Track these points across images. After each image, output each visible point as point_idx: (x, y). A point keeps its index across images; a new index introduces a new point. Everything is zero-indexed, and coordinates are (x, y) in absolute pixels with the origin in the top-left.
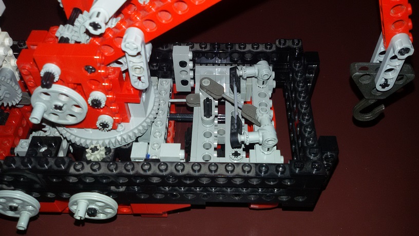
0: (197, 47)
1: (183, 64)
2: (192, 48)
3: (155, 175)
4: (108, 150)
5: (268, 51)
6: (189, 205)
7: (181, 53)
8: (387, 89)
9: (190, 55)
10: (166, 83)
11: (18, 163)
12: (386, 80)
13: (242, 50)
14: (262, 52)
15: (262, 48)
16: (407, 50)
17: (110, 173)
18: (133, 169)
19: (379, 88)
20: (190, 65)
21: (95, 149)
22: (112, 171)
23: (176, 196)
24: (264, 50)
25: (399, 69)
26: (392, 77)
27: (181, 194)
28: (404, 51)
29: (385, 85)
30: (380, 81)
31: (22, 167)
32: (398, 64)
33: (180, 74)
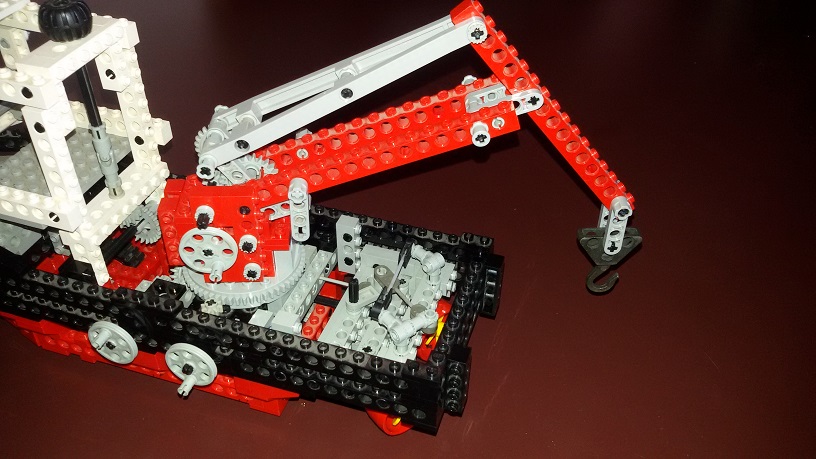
0: (370, 222)
1: (347, 238)
2: (360, 221)
3: (260, 341)
4: (226, 308)
5: (453, 244)
6: (297, 395)
7: (348, 225)
8: (615, 252)
9: (358, 229)
10: (324, 257)
11: (129, 296)
12: (613, 243)
13: (422, 237)
14: (444, 244)
15: (445, 239)
16: (626, 211)
17: (215, 327)
18: (240, 329)
19: (608, 252)
20: (358, 241)
21: (211, 302)
22: (219, 326)
23: (282, 377)
24: (447, 242)
25: (623, 231)
26: (619, 240)
27: (288, 375)
28: (623, 212)
29: (613, 248)
30: (608, 244)
31: (131, 300)
32: (622, 226)
33: (344, 250)
